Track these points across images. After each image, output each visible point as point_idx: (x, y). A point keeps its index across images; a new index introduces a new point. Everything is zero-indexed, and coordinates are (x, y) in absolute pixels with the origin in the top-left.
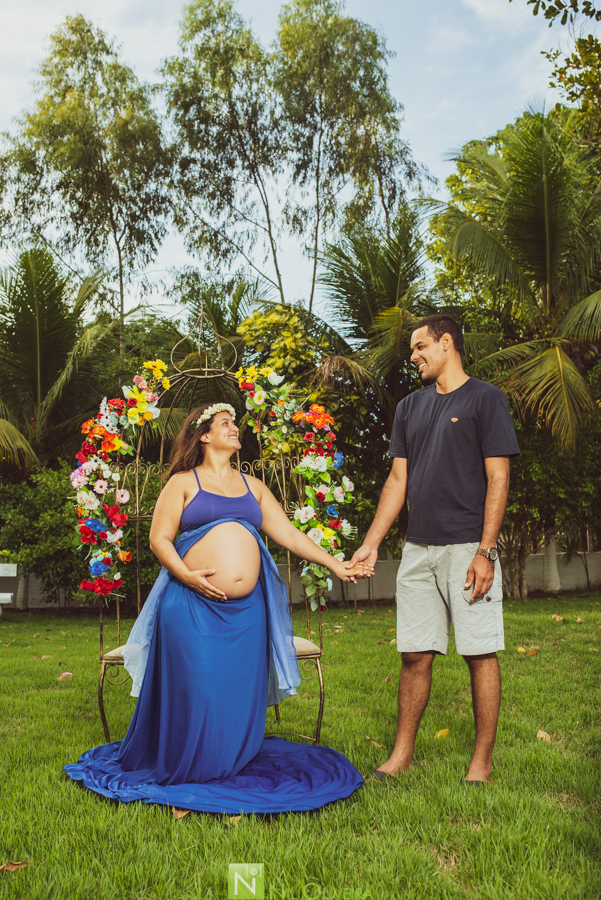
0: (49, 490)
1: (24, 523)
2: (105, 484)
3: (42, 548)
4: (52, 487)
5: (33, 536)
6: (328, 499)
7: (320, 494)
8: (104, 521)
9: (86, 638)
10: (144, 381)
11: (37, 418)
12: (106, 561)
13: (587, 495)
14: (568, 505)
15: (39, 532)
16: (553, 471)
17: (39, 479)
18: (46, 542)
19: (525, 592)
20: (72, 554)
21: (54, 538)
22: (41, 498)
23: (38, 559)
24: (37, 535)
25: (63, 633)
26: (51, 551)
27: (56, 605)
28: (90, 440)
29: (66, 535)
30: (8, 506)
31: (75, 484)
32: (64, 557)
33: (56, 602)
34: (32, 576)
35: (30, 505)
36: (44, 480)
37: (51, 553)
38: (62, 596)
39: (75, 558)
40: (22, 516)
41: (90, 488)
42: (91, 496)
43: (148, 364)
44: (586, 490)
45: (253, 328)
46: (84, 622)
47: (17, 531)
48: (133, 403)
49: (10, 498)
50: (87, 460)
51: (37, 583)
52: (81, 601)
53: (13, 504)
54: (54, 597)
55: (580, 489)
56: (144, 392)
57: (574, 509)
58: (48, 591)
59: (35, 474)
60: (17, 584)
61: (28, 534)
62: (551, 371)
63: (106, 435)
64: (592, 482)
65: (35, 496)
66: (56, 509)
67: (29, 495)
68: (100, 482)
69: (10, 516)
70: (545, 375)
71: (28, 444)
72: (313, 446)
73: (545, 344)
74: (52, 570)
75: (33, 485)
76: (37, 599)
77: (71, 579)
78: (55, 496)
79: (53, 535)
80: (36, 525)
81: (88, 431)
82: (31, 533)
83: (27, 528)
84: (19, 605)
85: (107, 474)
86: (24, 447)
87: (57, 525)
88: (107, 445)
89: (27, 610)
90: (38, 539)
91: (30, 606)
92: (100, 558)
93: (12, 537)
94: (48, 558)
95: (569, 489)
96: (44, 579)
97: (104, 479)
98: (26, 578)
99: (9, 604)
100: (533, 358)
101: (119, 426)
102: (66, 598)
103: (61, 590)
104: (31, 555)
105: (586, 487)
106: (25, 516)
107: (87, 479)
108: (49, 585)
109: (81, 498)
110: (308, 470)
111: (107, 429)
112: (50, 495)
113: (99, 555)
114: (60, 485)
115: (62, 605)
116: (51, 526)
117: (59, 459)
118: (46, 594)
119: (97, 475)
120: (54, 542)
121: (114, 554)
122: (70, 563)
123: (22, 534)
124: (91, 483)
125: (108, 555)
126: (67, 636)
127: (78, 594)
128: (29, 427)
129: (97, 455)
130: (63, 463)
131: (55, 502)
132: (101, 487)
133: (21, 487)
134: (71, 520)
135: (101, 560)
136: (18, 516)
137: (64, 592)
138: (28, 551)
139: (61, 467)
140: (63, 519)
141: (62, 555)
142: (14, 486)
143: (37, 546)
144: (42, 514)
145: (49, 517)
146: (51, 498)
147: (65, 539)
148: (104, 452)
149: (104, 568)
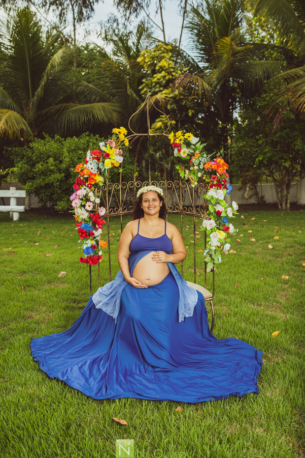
0: (40, 151)
1: (28, 169)
2: (91, 204)
3: (38, 182)
4: (41, 149)
5: (33, 176)
6: (223, 215)
7: (219, 211)
8: (91, 224)
10: (114, 143)
11: (30, 108)
12: (93, 247)
15: (36, 174)
17: (34, 145)
18: (40, 178)
20: (54, 185)
21: (44, 177)
22: (36, 155)
23: (36, 188)
25: (54, 232)
26: (43, 184)
28: (81, 178)
29: (50, 175)
30: (18, 159)
31: (73, 204)
32: (50, 187)
34: (33, 196)
35: (29, 159)
36: (37, 146)
37: (43, 185)
39: (55, 188)
40: (26, 165)
41: (83, 206)
42: (83, 211)
43: (115, 130)
48: (107, 156)
49: (19, 155)
50: (79, 189)
51: (35, 198)
52: (60, 211)
53: (21, 158)
56: (113, 149)
59: (32, 142)
60: (26, 201)
61: (30, 175)
63: (91, 174)
65: (32, 154)
66: (44, 161)
67: (29, 153)
68: (88, 203)
71: (27, 124)
74: (44, 194)
75: (31, 149)
77: (54, 198)
78: (43, 154)
79: (43, 175)
80: (34, 170)
81: (79, 171)
82: (32, 174)
83: (29, 171)
84: (27, 208)
85: (92, 199)
87: (45, 170)
88: (92, 180)
89: (31, 209)
90: (35, 177)
91: (32, 207)
94: (41, 187)
96: (39, 197)
97: (91, 202)
98: (30, 197)
99: (23, 212)
101: (98, 168)
103: (48, 202)
104: (32, 186)
106: (28, 165)
107: (81, 201)
108: (42, 200)
109: (77, 212)
110: (212, 197)
111: (92, 171)
112: (41, 154)
113: (89, 243)
114: (46, 148)
116: (42, 171)
119: (86, 199)
120: (44, 179)
121: (97, 242)
122: (53, 190)
123: (27, 174)
125: (94, 243)
126: (56, 235)
127: (57, 207)
128: (27, 113)
129: (85, 186)
130: (46, 136)
131: (43, 157)
132: (89, 206)
133: (24, 149)
134: (52, 168)
135: (90, 246)
136: (24, 165)
137: (50, 204)
138: (31, 184)
139: (45, 138)
140: (48, 167)
141: (48, 186)
142: (21, 148)
143: (35, 181)
144: (37, 165)
145: (40, 166)
146: (41, 155)
147: (50, 178)
148: (90, 184)
149: (92, 251)
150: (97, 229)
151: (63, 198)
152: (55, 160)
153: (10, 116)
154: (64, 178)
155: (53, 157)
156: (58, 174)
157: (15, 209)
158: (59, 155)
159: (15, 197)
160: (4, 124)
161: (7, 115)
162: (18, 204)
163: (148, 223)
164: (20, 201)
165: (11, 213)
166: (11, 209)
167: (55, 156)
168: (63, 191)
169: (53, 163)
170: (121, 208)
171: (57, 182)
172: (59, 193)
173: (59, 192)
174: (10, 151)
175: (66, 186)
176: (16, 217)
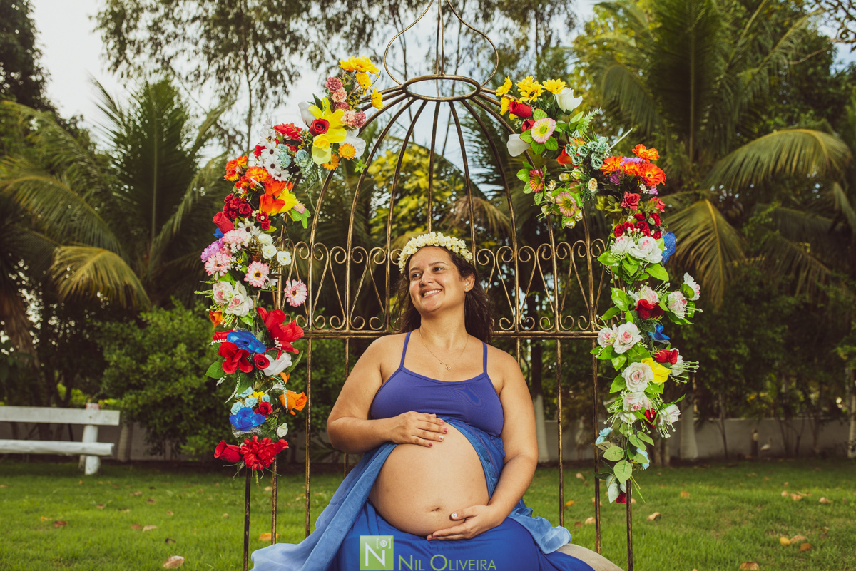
0: (160, 330)
1: (130, 366)
2: (264, 269)
3: (149, 394)
4: (163, 328)
5: (139, 381)
8: (259, 336)
9: (197, 500)
10: (343, 90)
11: (150, 256)
12: (261, 409)
13: (741, 357)
14: (719, 367)
15: (146, 376)
16: (706, 330)
17: (149, 318)
18: (154, 387)
19: (667, 459)
20: (182, 401)
21: (163, 384)
22: (151, 339)
23: (144, 406)
24: (144, 380)
25: (170, 493)
26: (159, 398)
27: (161, 458)
28: (241, 191)
29: (177, 380)
30: (113, 347)
31: (210, 267)
32: (173, 405)
33: (161, 454)
34: (136, 425)
35: (137, 347)
36: (155, 319)
37: (159, 400)
38: (168, 448)
39: (185, 406)
40: (128, 358)
41: (237, 276)
42: (238, 291)
44: (740, 351)
45: (385, 168)
46: (193, 479)
47: (122, 375)
48: (322, 127)
49: (116, 339)
50: (233, 227)
51: (141, 433)
52: (190, 456)
53: (120, 345)
54: (159, 449)
55: (734, 350)
56: (340, 111)
57: (725, 371)
58: (153, 442)
59: (145, 313)
60: (119, 433)
61: (134, 379)
62: (704, 222)
63: (269, 183)
64: (746, 343)
65: (144, 337)
66: (166, 352)
67: (138, 335)
68: (256, 266)
69: (115, 358)
70: (697, 226)
71: (139, 282)
72: (631, 219)
73: (694, 197)
74: (160, 419)
75: (142, 325)
76: (141, 450)
77: (179, 430)
78: (167, 337)
79: (163, 380)
80: (144, 368)
81: (236, 177)
82: (137, 377)
83: (133, 371)
84: (121, 457)
85: (269, 251)
86: (134, 286)
87: (167, 369)
88: (270, 200)
89: (129, 462)
90: (145, 384)
91: (132, 458)
92: (250, 402)
93: (116, 381)
94: (156, 405)
95: (721, 350)
96: (149, 428)
97: (264, 261)
98: (130, 427)
99: (109, 456)
100: (681, 210)
101: (293, 168)
102: (172, 451)
103: (168, 442)
104: (136, 401)
105: (740, 348)
106: (132, 359)
107: (233, 259)
108: (155, 435)
109: (221, 294)
110: (627, 259)
111: (272, 172)
112: (161, 336)
113: (248, 397)
114: (173, 326)
115: (168, 457)
116: (160, 370)
117: (172, 298)
118: (150, 446)
119: (251, 253)
120: (162, 388)
121: (276, 395)
122: (180, 412)
123: (128, 377)
124: (239, 268)
125: (265, 397)
126: (174, 497)
127: (187, 447)
128: (141, 264)
129: (251, 219)
130: (177, 303)
131: (166, 344)
132: (258, 275)
133: (129, 327)
134: (183, 364)
135: (251, 406)
136: (123, 358)
137: (171, 445)
138: (133, 397)
139: (174, 307)
140: (175, 362)
141: (171, 402)
142: (121, 325)
143: (143, 392)
144: (150, 357)
145: (158, 360)
146: (161, 340)
147: (177, 385)
148: (264, 214)
149: (258, 420)
150: (277, 353)
151: (200, 429)
152: (190, 350)
153: (104, 259)
154: (205, 388)
155: (186, 344)
156: (194, 377)
157: (91, 448)
158: (199, 342)
159: (94, 425)
160: (88, 271)
161: (99, 256)
162: (100, 439)
163: (431, 342)
164: (104, 433)
165: (82, 458)
166: (84, 449)
167: (192, 342)
168: (200, 414)
169: (185, 355)
170: (347, 319)
171: (190, 393)
172: (192, 419)
173: (191, 416)
174: (99, 328)
175: (209, 405)
176: (91, 466)
